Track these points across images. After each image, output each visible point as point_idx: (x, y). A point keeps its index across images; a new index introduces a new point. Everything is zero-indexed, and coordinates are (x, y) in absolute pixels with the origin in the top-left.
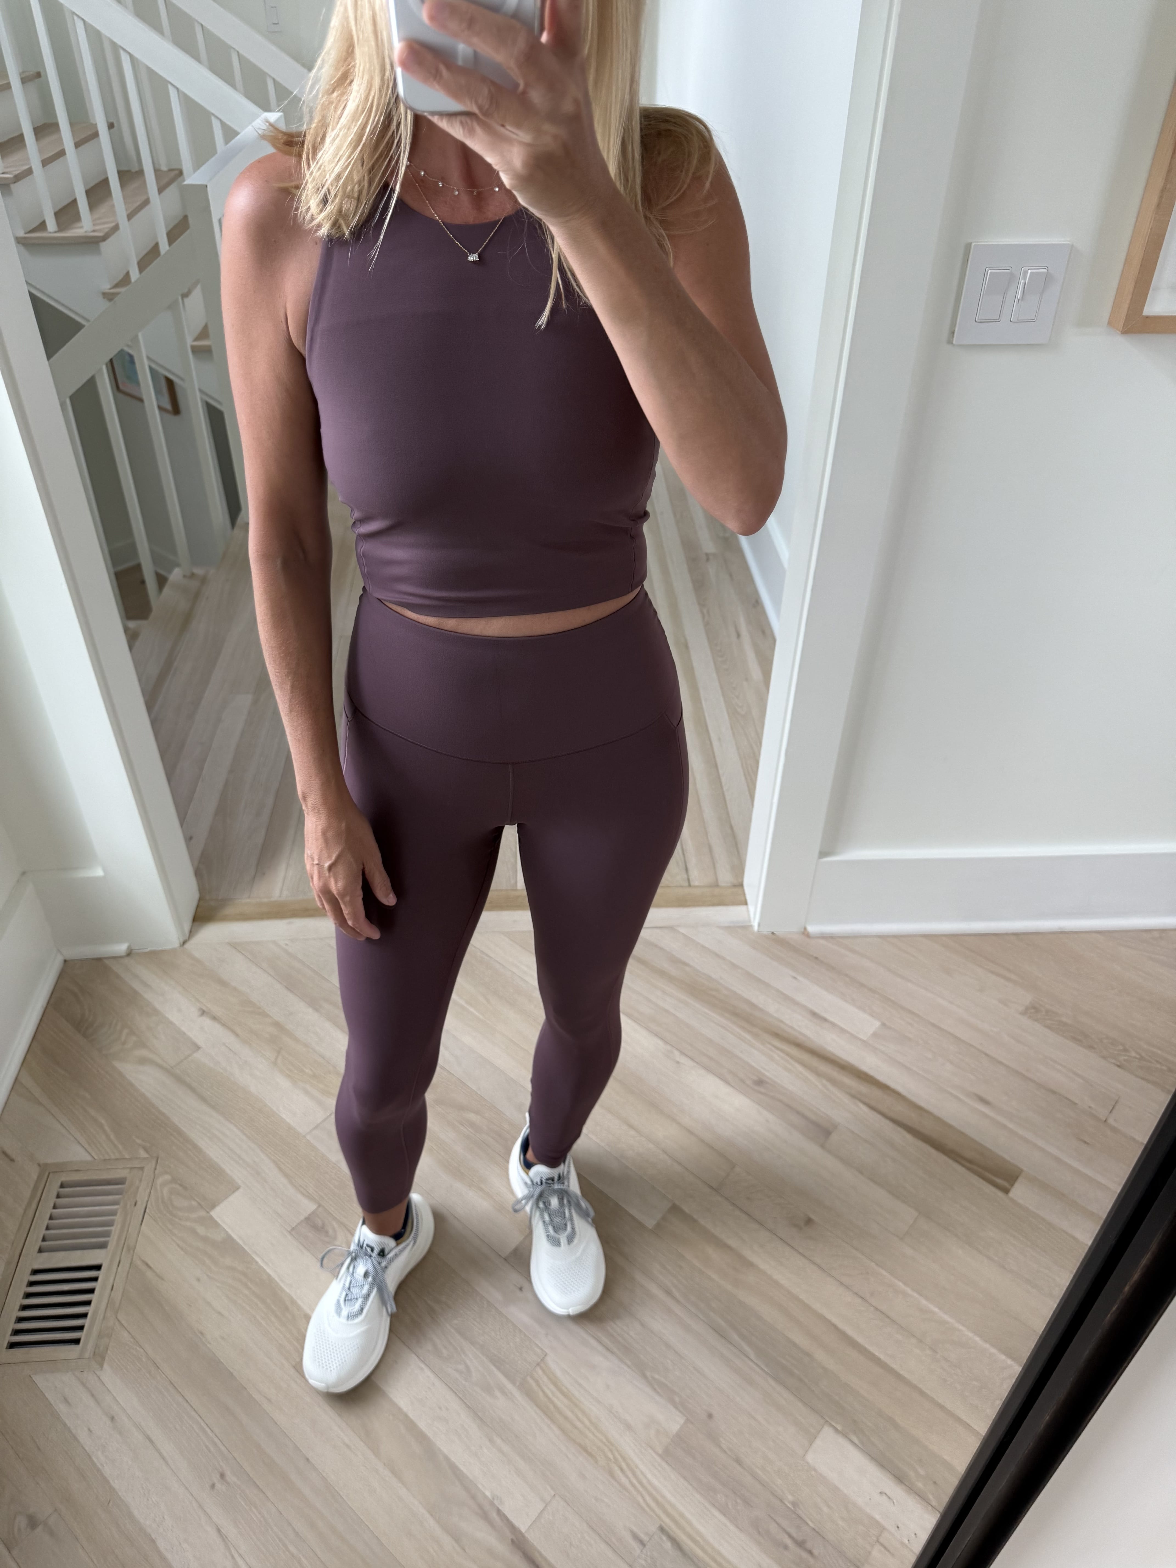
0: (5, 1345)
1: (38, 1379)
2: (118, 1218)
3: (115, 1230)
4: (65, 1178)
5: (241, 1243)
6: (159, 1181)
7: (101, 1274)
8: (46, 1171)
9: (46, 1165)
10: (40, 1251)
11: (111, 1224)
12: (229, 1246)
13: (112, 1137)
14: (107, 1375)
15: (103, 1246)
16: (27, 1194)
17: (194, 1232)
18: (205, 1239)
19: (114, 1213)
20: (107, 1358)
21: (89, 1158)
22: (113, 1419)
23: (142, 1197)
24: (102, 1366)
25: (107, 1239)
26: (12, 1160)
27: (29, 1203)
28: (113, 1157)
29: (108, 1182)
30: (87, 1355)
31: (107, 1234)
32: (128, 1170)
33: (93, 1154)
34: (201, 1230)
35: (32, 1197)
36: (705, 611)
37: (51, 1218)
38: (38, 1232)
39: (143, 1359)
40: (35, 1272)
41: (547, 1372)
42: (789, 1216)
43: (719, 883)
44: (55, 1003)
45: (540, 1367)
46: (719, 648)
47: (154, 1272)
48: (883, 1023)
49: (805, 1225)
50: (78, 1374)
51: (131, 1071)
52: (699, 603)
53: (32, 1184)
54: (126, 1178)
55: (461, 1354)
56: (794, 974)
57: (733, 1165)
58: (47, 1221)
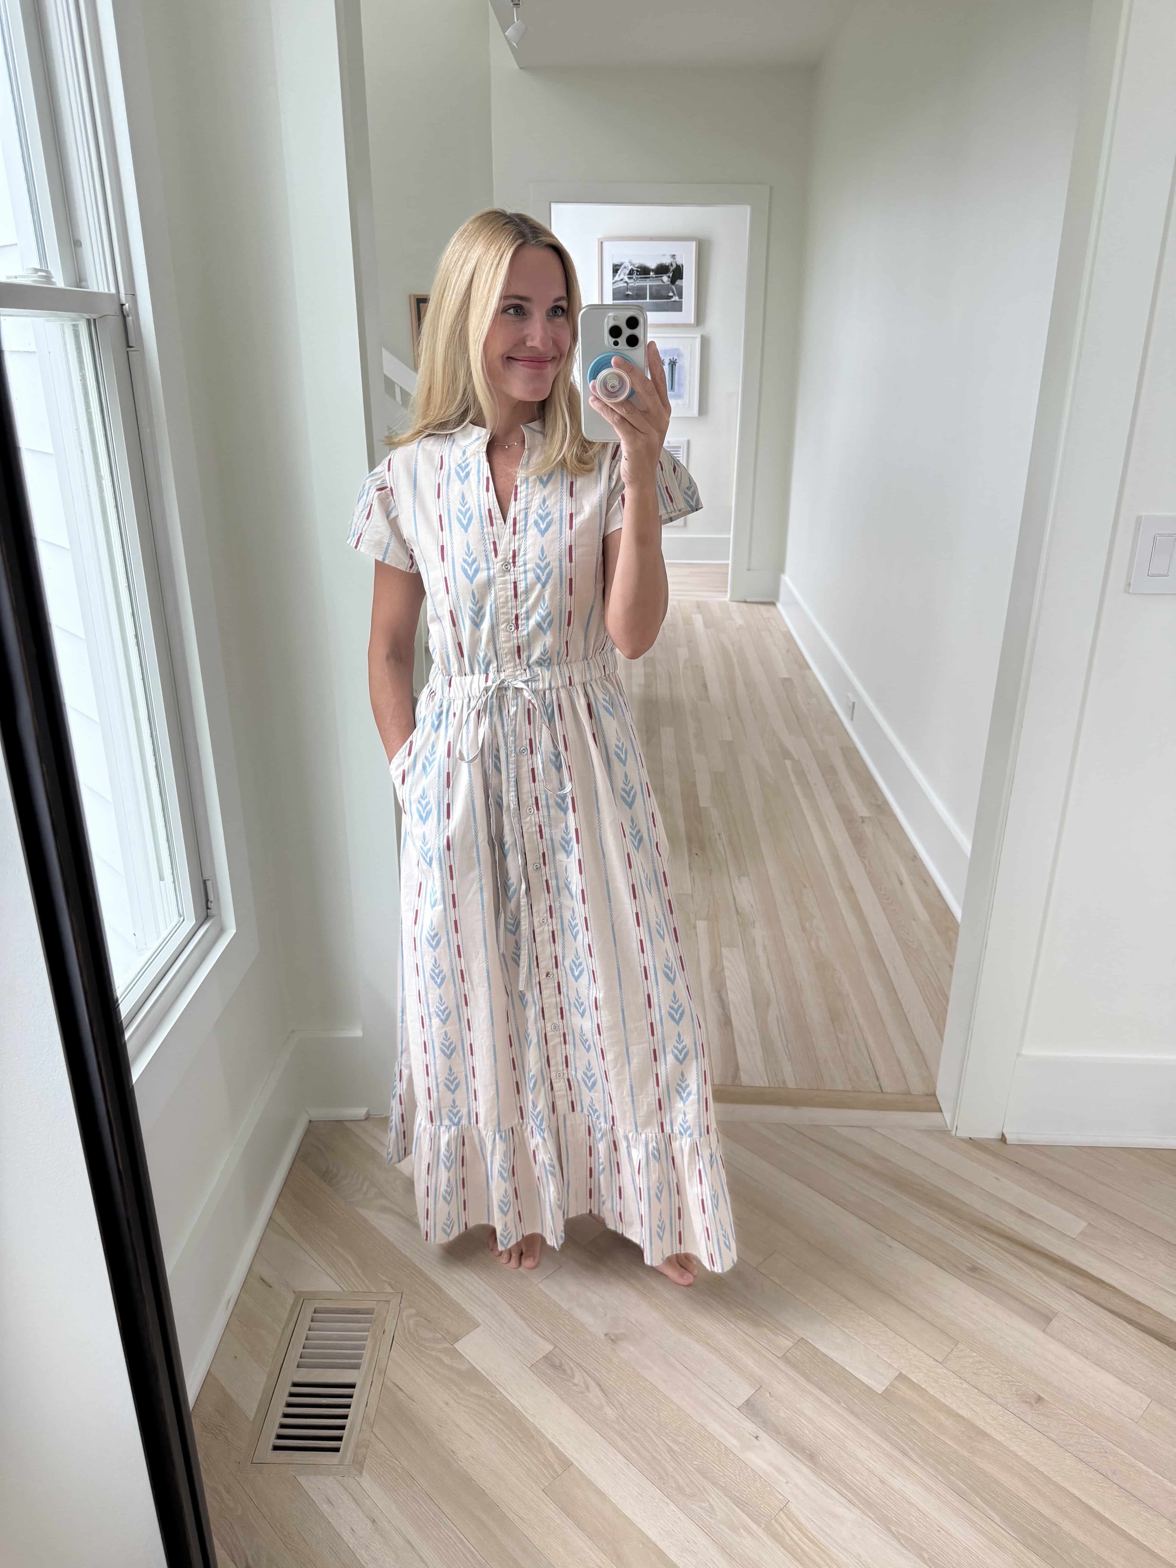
0: (271, 1447)
1: (302, 1480)
2: (369, 1343)
3: (366, 1353)
4: (318, 1304)
5: (485, 1374)
6: (405, 1314)
7: (356, 1392)
8: (301, 1298)
9: (302, 1292)
10: (298, 1366)
11: (363, 1348)
12: (473, 1375)
13: (359, 1271)
14: (367, 1481)
15: (357, 1367)
16: (285, 1315)
17: (441, 1361)
18: (451, 1368)
19: (365, 1339)
20: (365, 1467)
21: (339, 1289)
22: (374, 1521)
23: (390, 1326)
24: (361, 1473)
25: (359, 1361)
26: (270, 1286)
27: (286, 1326)
28: (361, 1290)
29: (357, 1312)
30: (347, 1463)
31: (360, 1357)
32: (375, 1302)
33: (342, 1285)
34: (447, 1360)
35: (289, 1319)
36: (866, 862)
37: (307, 1339)
38: (296, 1351)
39: (399, 1470)
40: (295, 1385)
41: (790, 1517)
42: (1019, 1393)
43: (912, 1092)
44: (302, 1156)
45: (784, 1512)
46: (883, 893)
47: (405, 1393)
48: (1090, 1224)
49: (1036, 1403)
50: (339, 1478)
51: (373, 1217)
52: (859, 855)
53: (289, 1308)
54: (374, 1309)
55: (704, 1493)
56: (996, 1176)
57: (957, 1343)
58: (303, 1341)
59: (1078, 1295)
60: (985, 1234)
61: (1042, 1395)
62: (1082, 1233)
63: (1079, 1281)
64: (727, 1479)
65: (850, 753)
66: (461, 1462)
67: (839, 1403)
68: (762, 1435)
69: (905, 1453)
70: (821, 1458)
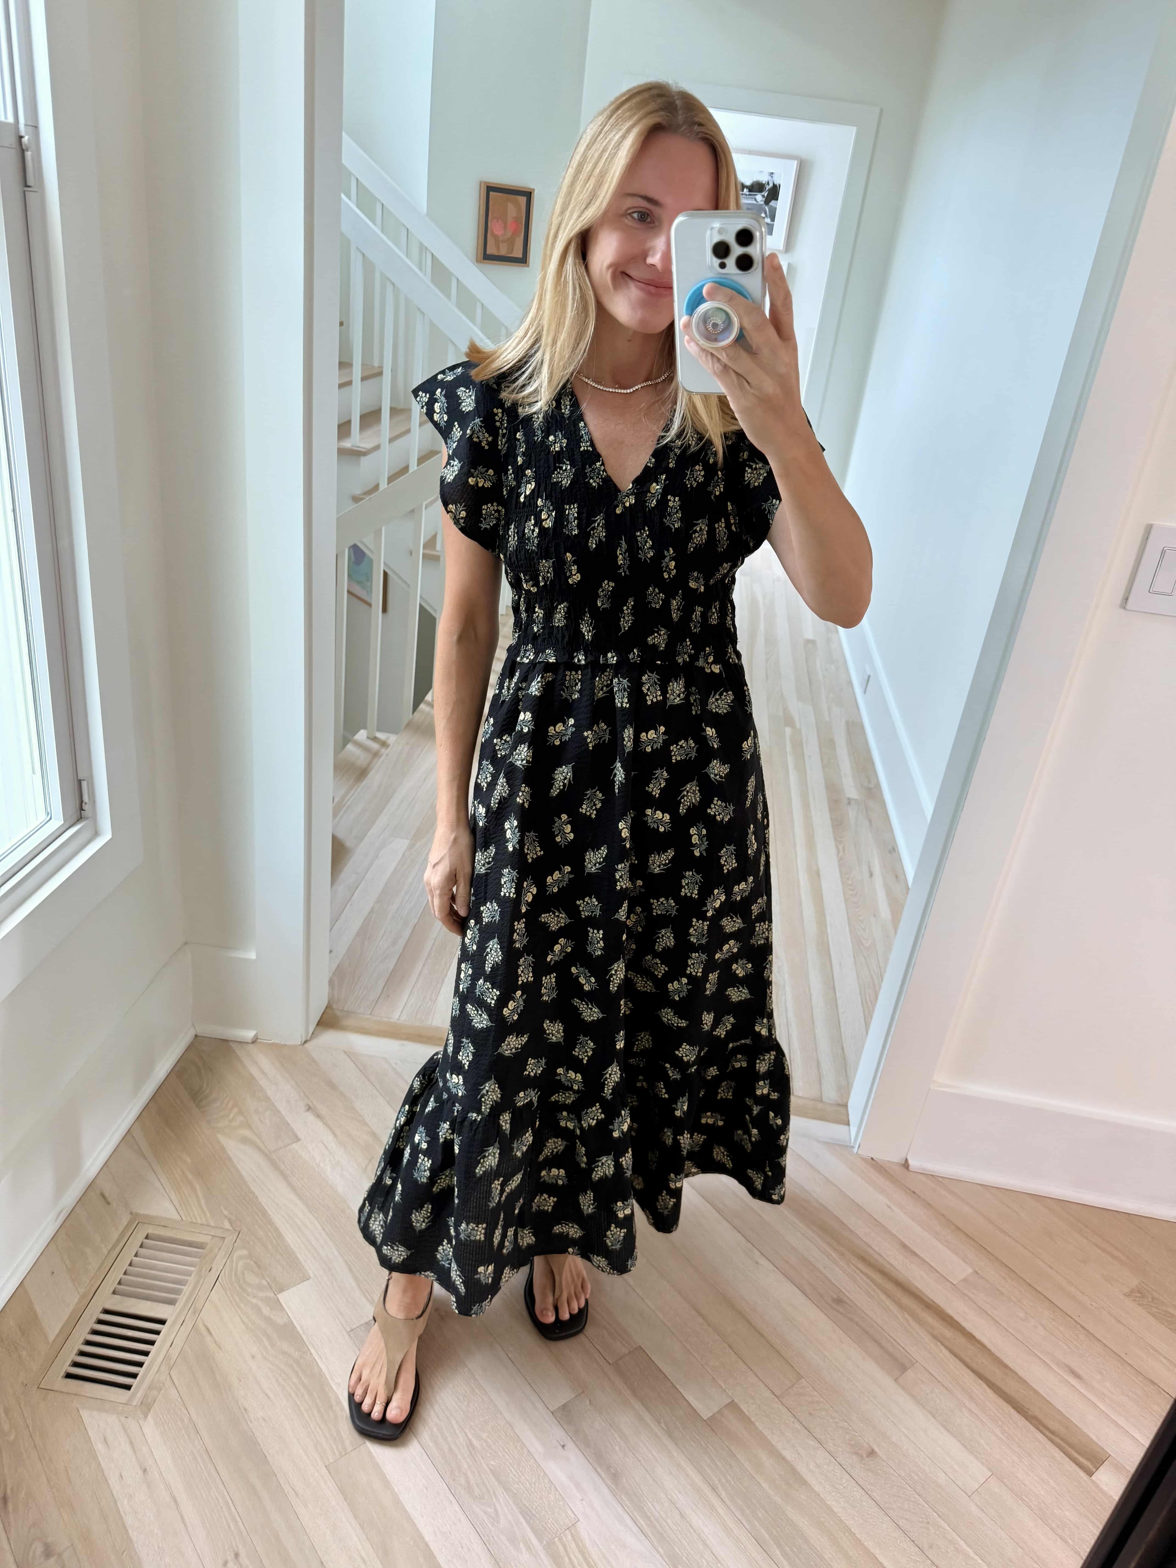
0: (62, 1373)
1: (85, 1414)
2: (191, 1280)
3: (186, 1289)
4: (151, 1230)
5: (301, 1331)
6: (236, 1254)
7: (164, 1329)
8: (137, 1220)
9: (137, 1215)
10: (114, 1293)
11: (183, 1283)
12: (289, 1332)
13: (203, 1202)
14: (149, 1427)
15: (172, 1302)
16: (116, 1236)
17: (259, 1311)
18: (267, 1320)
19: (189, 1274)
20: (152, 1411)
21: (178, 1218)
22: (145, 1471)
23: (217, 1266)
24: (146, 1417)
25: (176, 1296)
26: (109, 1204)
27: (114, 1247)
28: (199, 1222)
29: (190, 1244)
30: (134, 1403)
31: (178, 1292)
32: (210, 1237)
33: (182, 1214)
34: (266, 1311)
35: (118, 1241)
36: (841, 847)
37: (130, 1265)
38: (116, 1275)
39: (186, 1421)
40: (106, 1312)
41: (576, 1538)
42: (852, 1443)
43: (824, 1100)
44: (179, 1071)
45: (571, 1531)
46: (850, 882)
47: (214, 1339)
48: (976, 1272)
49: (867, 1457)
50: (123, 1419)
51: (232, 1147)
52: (835, 838)
53: (121, 1228)
54: (207, 1244)
55: (493, 1496)
56: (888, 1203)
57: (800, 1377)
58: (126, 1266)
59: (942, 1347)
60: (861, 1265)
61: (876, 1449)
62: (965, 1280)
63: (948, 1333)
64: (522, 1486)
65: (855, 729)
66: (251, 1422)
67: (659, 1423)
68: (570, 1445)
69: (714, 1489)
70: (624, 1480)
